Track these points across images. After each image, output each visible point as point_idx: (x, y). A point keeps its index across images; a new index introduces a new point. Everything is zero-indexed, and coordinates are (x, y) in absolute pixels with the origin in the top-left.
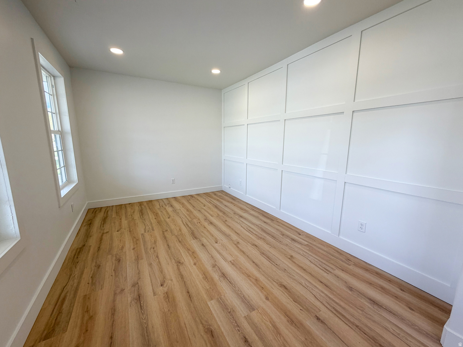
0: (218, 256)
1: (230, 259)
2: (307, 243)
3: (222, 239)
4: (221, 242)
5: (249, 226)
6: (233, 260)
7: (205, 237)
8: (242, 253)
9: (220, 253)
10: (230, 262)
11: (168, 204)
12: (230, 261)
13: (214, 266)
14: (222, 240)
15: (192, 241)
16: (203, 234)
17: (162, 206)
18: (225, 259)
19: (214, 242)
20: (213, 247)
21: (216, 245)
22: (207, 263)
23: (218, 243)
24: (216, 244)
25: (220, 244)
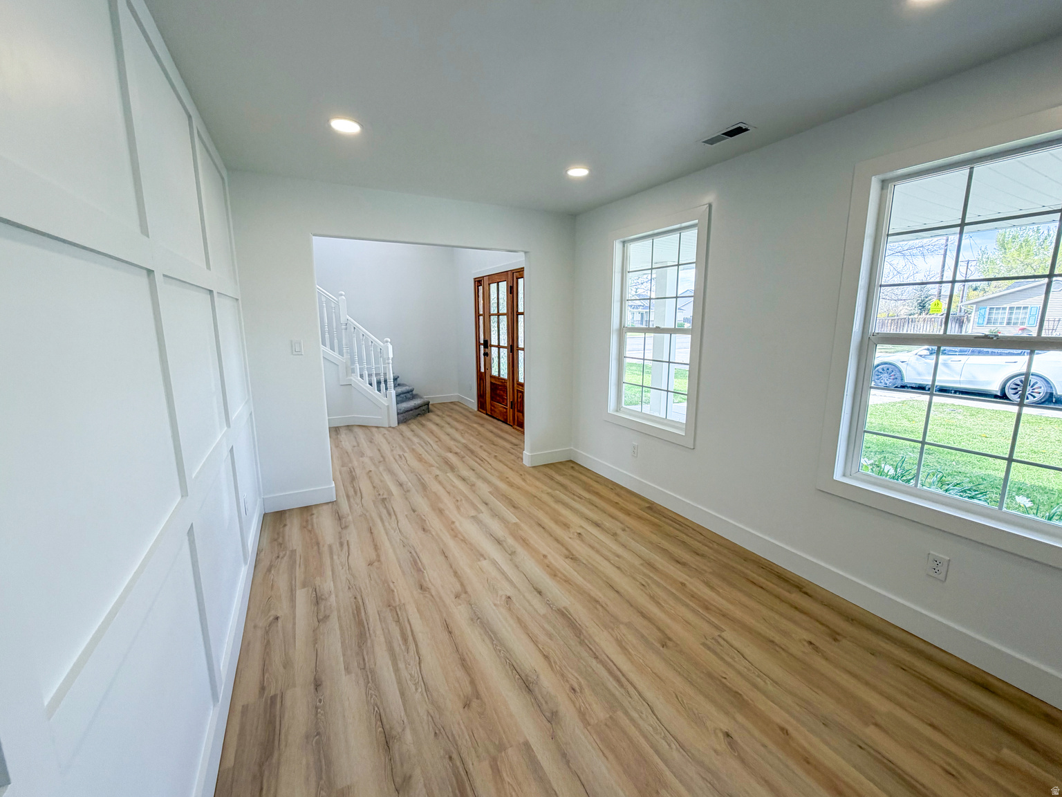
0: (506, 568)
1: (485, 564)
3: (494, 607)
4: (498, 598)
6: (479, 560)
7: (540, 615)
8: (459, 572)
9: (503, 573)
10: (487, 558)
12: (485, 559)
13: (513, 553)
14: (495, 605)
15: (569, 603)
16: (546, 626)
18: (494, 563)
19: (514, 599)
20: (515, 587)
21: (509, 591)
22: (525, 558)
23: (504, 598)
24: (509, 594)
25: (500, 593)
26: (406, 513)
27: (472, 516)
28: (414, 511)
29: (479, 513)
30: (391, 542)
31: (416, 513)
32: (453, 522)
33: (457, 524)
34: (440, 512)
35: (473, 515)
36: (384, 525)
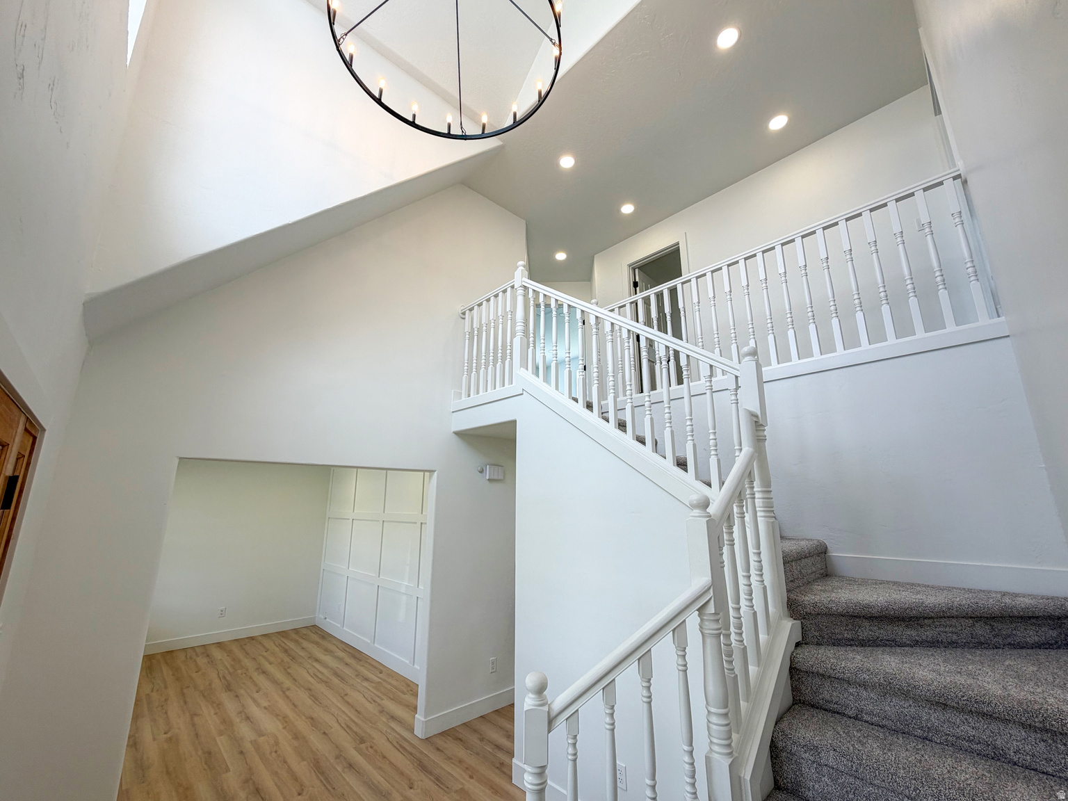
1: (266, 704)
2: (380, 680)
5: (318, 670)
11: (203, 653)
17: (191, 658)
26: (333, 730)
27: (263, 735)
28: (324, 733)
29: (255, 741)
30: (337, 706)
31: (322, 732)
32: (285, 728)
33: (281, 727)
34: (297, 736)
35: (262, 738)
36: (349, 717)
